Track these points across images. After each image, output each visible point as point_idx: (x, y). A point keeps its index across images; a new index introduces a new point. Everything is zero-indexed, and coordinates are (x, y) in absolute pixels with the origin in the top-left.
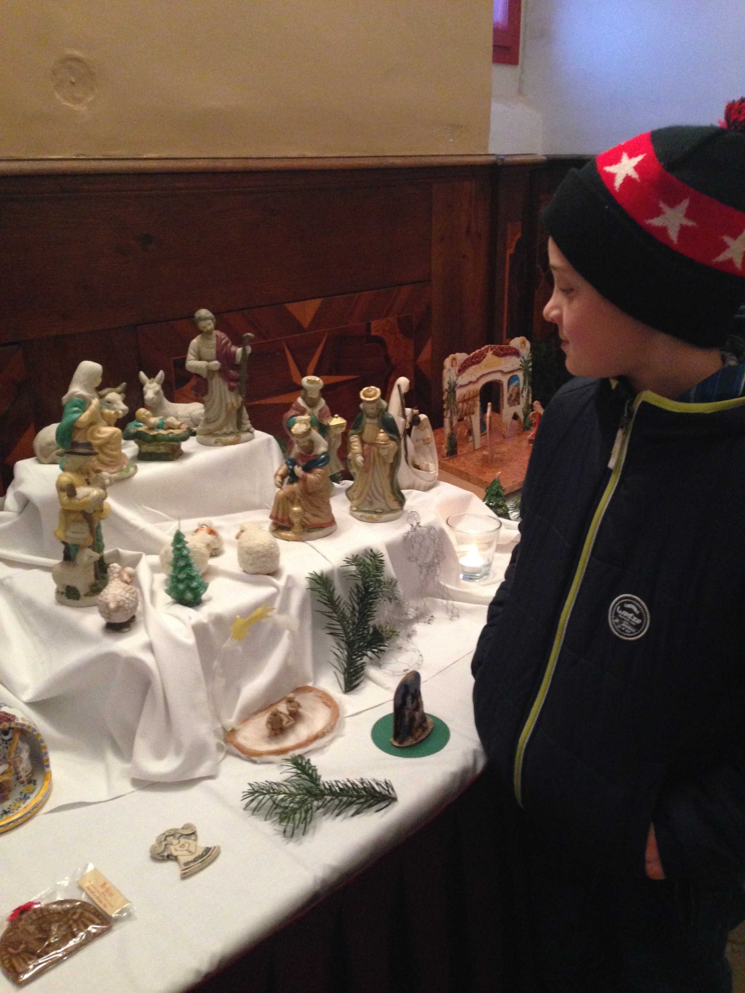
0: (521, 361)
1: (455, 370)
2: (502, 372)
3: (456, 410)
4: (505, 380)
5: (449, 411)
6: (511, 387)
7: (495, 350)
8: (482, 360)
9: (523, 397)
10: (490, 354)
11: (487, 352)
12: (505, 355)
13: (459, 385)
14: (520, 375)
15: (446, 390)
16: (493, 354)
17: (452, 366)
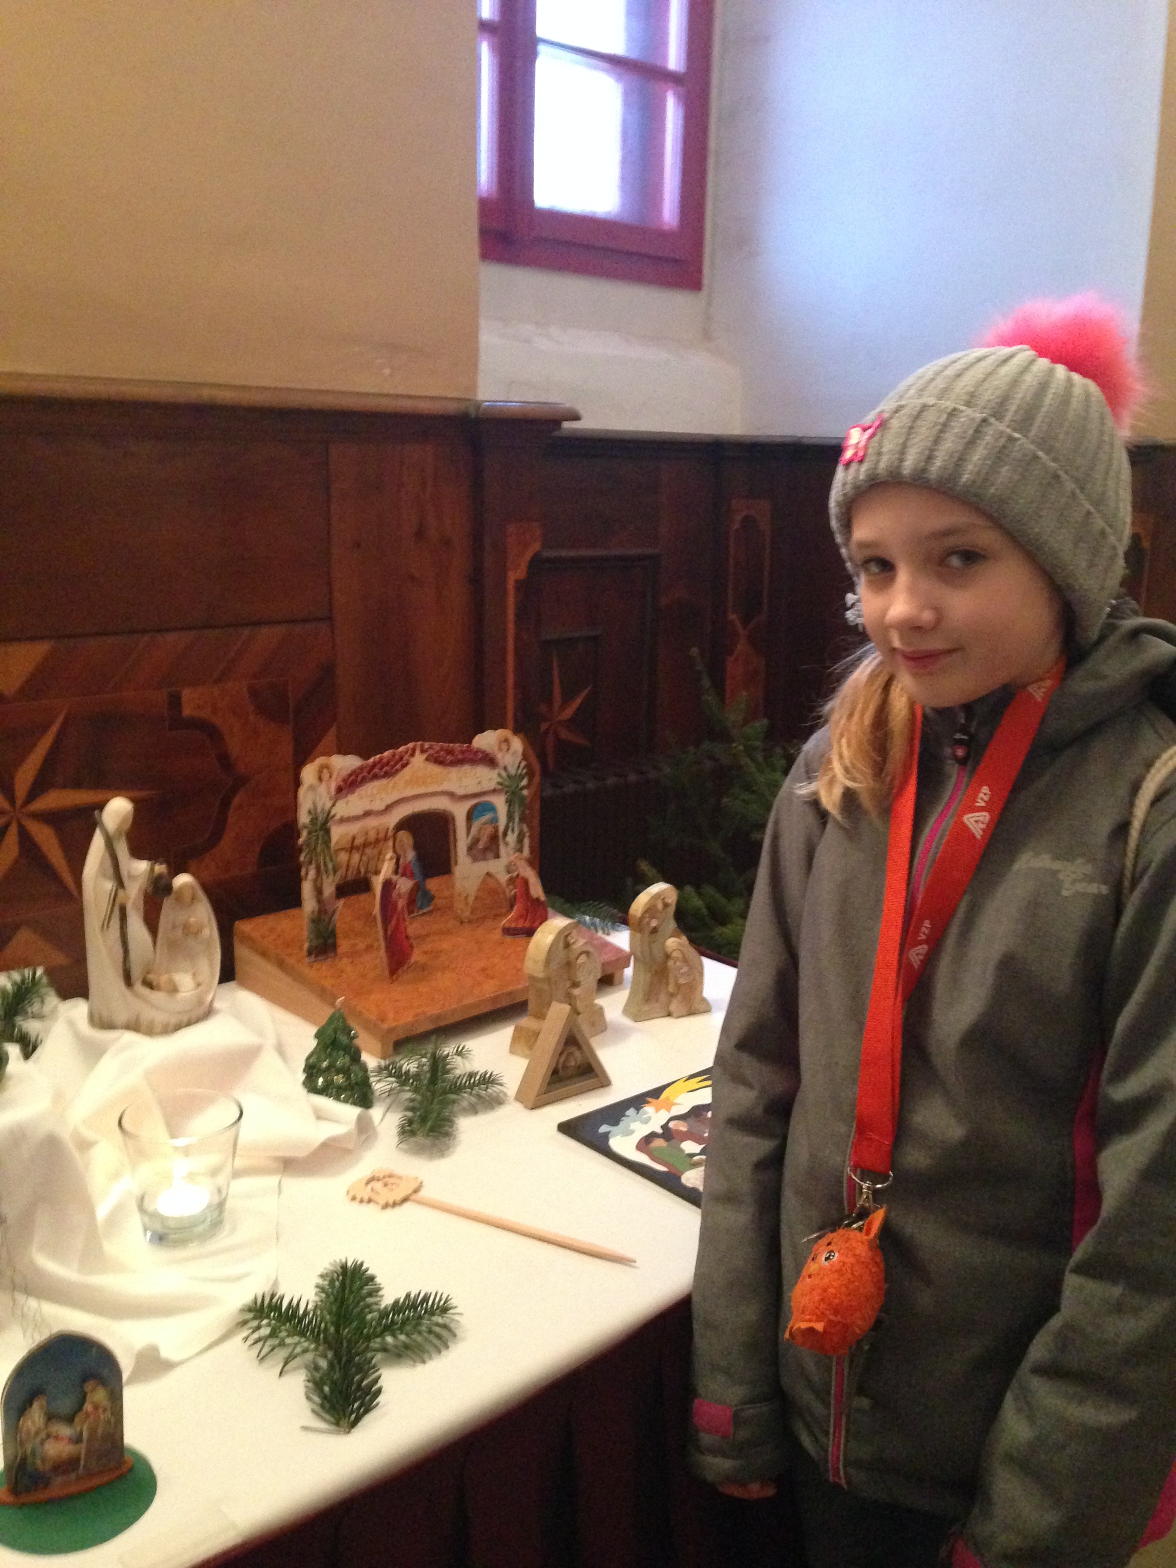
0: (499, 775)
1: (329, 787)
2: (451, 795)
3: (330, 866)
4: (460, 812)
5: (313, 866)
6: (476, 825)
7: (431, 752)
8: (397, 771)
9: (506, 844)
10: (418, 760)
11: (413, 755)
12: (458, 762)
13: (338, 817)
14: (500, 803)
15: (305, 827)
16: (427, 759)
17: (320, 779)
